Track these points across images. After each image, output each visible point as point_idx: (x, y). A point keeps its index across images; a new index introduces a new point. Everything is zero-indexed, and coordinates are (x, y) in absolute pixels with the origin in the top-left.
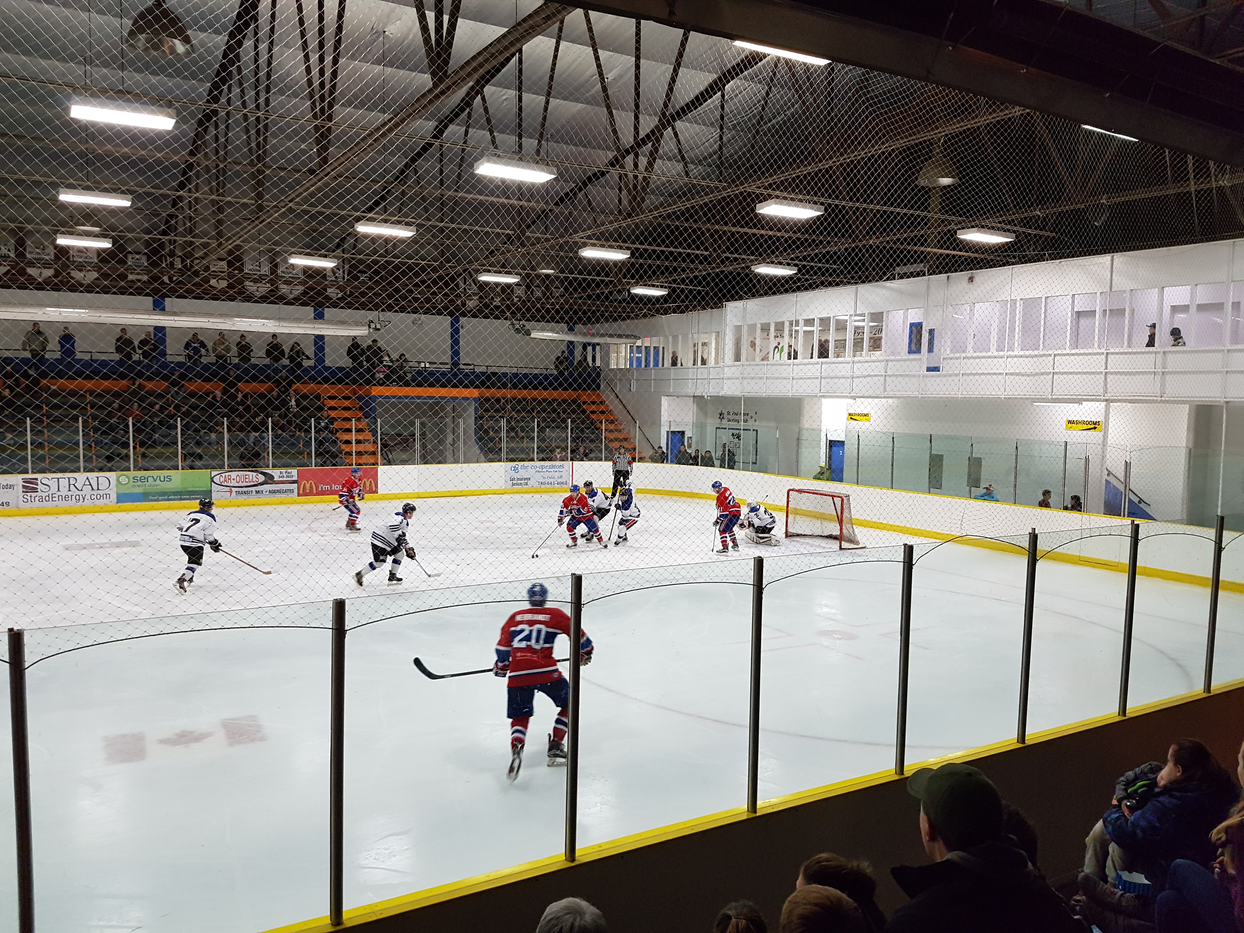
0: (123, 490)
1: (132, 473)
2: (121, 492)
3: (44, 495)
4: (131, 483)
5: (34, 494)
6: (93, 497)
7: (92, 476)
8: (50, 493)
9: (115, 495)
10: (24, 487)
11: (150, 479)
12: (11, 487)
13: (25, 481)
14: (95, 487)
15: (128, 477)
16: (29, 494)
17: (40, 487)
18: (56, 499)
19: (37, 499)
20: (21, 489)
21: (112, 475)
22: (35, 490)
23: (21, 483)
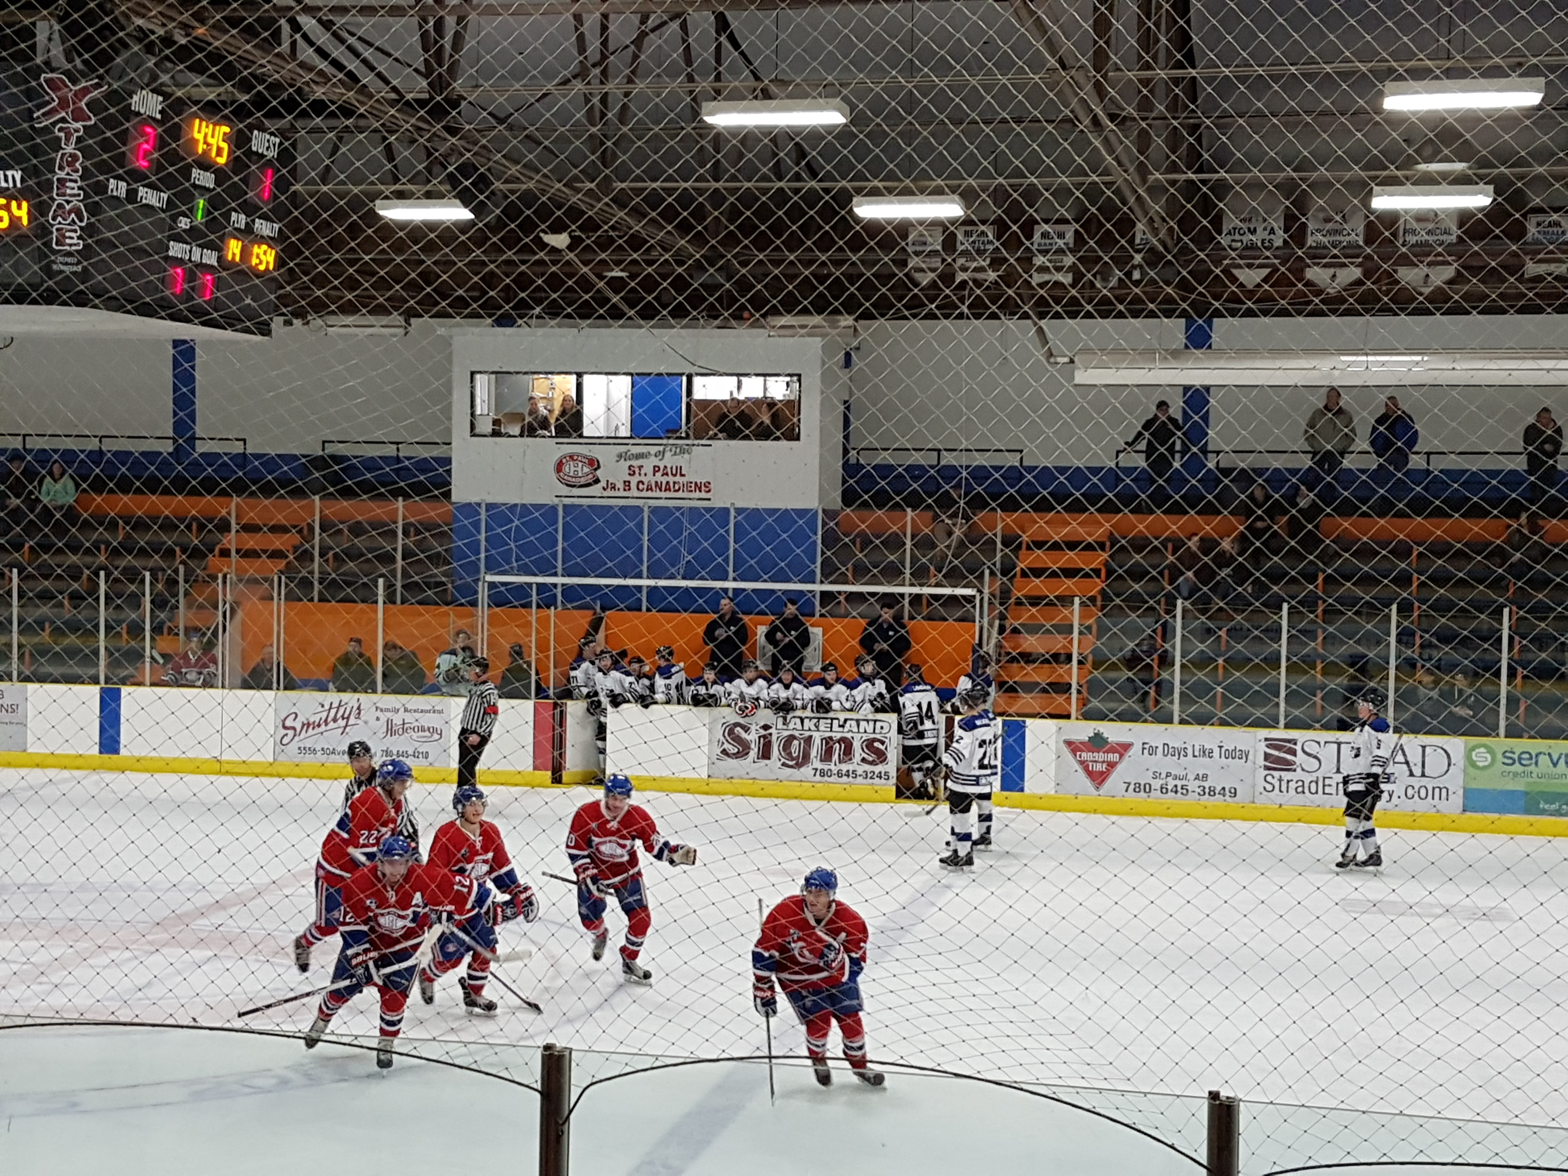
0: (1483, 782)
1: (1501, 743)
2: (1473, 785)
3: (1307, 778)
4: (1499, 766)
5: (1286, 775)
6: (1410, 792)
7: (1412, 743)
8: (1320, 774)
9: (1461, 792)
10: (1267, 756)
11: (1544, 760)
12: (1244, 755)
13: (1271, 743)
14: (1417, 771)
15: (1490, 751)
16: (1276, 774)
17: (1300, 758)
18: (1333, 790)
19: (1293, 785)
20: (1261, 761)
21: (1456, 744)
22: (1287, 766)
23: (1262, 748)
